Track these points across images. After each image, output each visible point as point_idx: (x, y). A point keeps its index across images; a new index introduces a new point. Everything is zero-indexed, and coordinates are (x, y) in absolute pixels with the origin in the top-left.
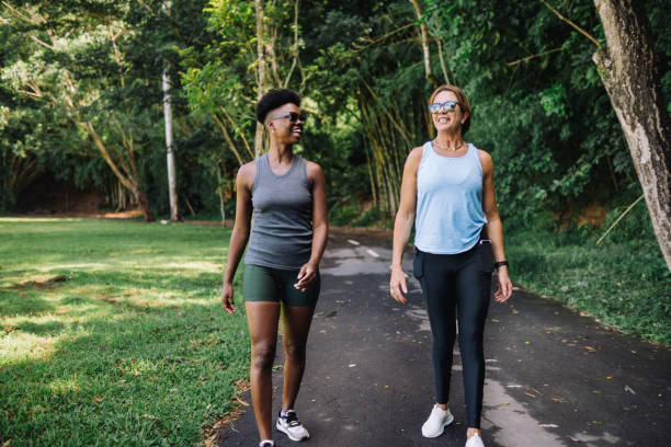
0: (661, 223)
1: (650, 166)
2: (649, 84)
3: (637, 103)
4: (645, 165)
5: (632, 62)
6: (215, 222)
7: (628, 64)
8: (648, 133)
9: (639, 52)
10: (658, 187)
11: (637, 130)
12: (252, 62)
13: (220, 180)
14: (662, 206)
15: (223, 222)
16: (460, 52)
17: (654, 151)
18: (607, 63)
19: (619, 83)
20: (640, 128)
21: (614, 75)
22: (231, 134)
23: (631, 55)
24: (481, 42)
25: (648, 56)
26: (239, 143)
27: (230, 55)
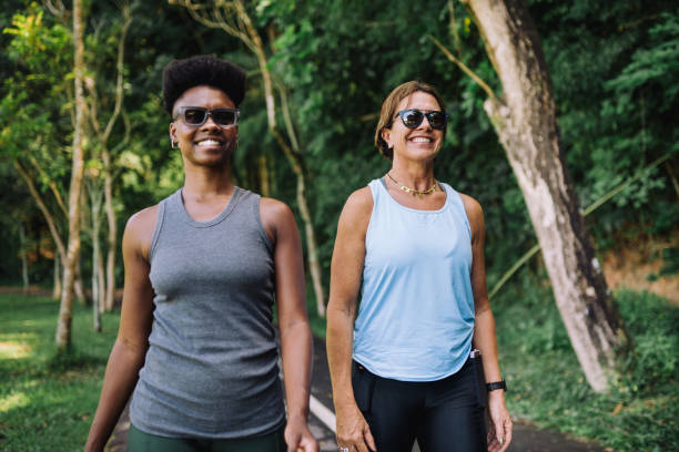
0: (566, 293)
1: (555, 228)
2: (551, 136)
3: (538, 158)
4: (549, 229)
5: (533, 111)
6: (15, 289)
7: (529, 112)
8: (551, 191)
9: (541, 100)
10: (564, 252)
11: (538, 188)
12: (67, 101)
13: (23, 240)
14: (568, 273)
15: (26, 287)
16: (309, 104)
17: (559, 213)
18: (504, 111)
19: (519, 134)
20: (542, 184)
21: (513, 125)
22: (38, 186)
23: (532, 104)
24: (334, 93)
25: (550, 106)
26: (48, 197)
27: (39, 93)
